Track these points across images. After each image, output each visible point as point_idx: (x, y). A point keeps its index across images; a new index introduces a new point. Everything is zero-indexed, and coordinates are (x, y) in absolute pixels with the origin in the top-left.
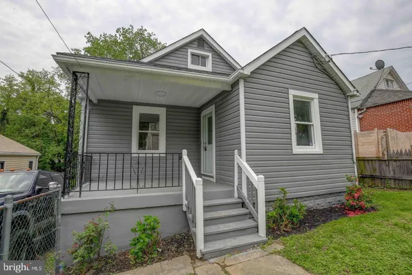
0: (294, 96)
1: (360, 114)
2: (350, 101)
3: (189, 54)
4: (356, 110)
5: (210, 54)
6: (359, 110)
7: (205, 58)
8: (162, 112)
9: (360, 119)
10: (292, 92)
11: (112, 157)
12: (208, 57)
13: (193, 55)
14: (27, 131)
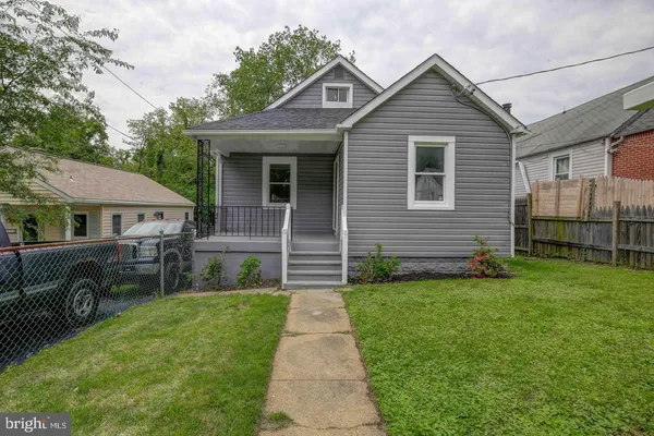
0: (415, 143)
1: (614, 147)
2: (515, 141)
3: (324, 88)
4: (607, 141)
5: (351, 86)
6: (613, 139)
7: (345, 90)
8: (293, 162)
9: (614, 156)
10: (412, 139)
11: (241, 210)
12: (348, 88)
13: (329, 89)
14: (183, 176)
